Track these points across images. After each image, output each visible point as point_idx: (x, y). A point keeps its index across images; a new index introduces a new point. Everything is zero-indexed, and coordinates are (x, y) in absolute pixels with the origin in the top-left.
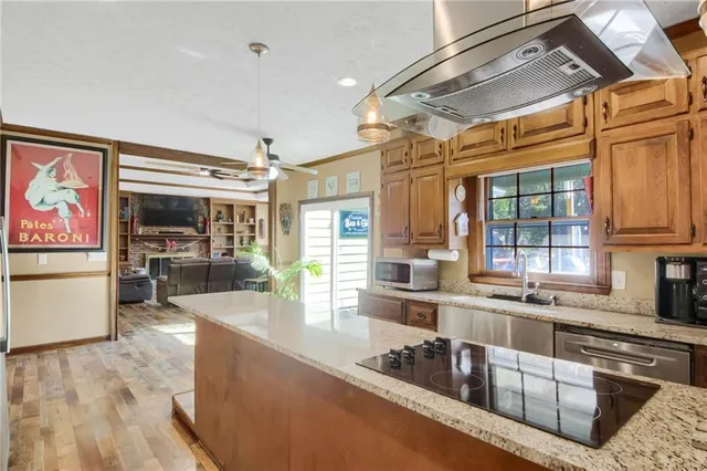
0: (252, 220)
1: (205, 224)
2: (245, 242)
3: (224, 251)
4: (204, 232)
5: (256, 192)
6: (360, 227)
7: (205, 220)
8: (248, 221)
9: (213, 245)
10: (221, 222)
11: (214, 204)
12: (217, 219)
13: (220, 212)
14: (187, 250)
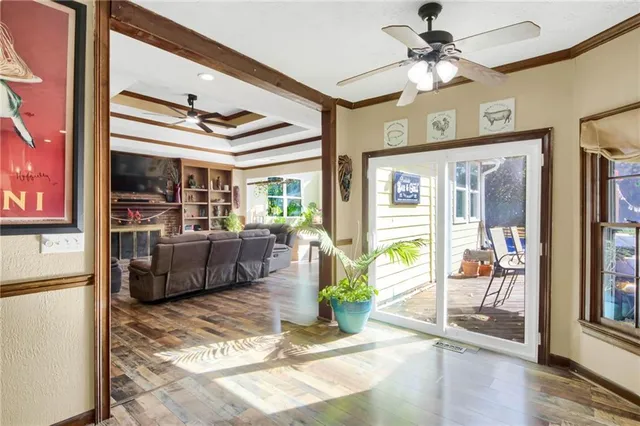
0: (227, 187)
1: (175, 190)
2: (220, 212)
3: (196, 224)
4: (174, 200)
5: (235, 154)
6: (408, 193)
7: (175, 185)
8: (223, 189)
9: (184, 216)
10: (194, 189)
11: (186, 167)
12: (189, 185)
13: (191, 177)
14: (153, 222)
